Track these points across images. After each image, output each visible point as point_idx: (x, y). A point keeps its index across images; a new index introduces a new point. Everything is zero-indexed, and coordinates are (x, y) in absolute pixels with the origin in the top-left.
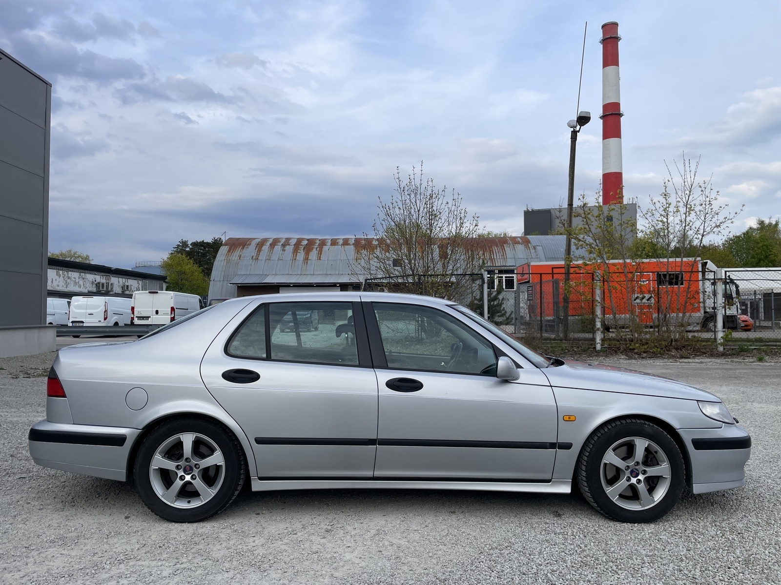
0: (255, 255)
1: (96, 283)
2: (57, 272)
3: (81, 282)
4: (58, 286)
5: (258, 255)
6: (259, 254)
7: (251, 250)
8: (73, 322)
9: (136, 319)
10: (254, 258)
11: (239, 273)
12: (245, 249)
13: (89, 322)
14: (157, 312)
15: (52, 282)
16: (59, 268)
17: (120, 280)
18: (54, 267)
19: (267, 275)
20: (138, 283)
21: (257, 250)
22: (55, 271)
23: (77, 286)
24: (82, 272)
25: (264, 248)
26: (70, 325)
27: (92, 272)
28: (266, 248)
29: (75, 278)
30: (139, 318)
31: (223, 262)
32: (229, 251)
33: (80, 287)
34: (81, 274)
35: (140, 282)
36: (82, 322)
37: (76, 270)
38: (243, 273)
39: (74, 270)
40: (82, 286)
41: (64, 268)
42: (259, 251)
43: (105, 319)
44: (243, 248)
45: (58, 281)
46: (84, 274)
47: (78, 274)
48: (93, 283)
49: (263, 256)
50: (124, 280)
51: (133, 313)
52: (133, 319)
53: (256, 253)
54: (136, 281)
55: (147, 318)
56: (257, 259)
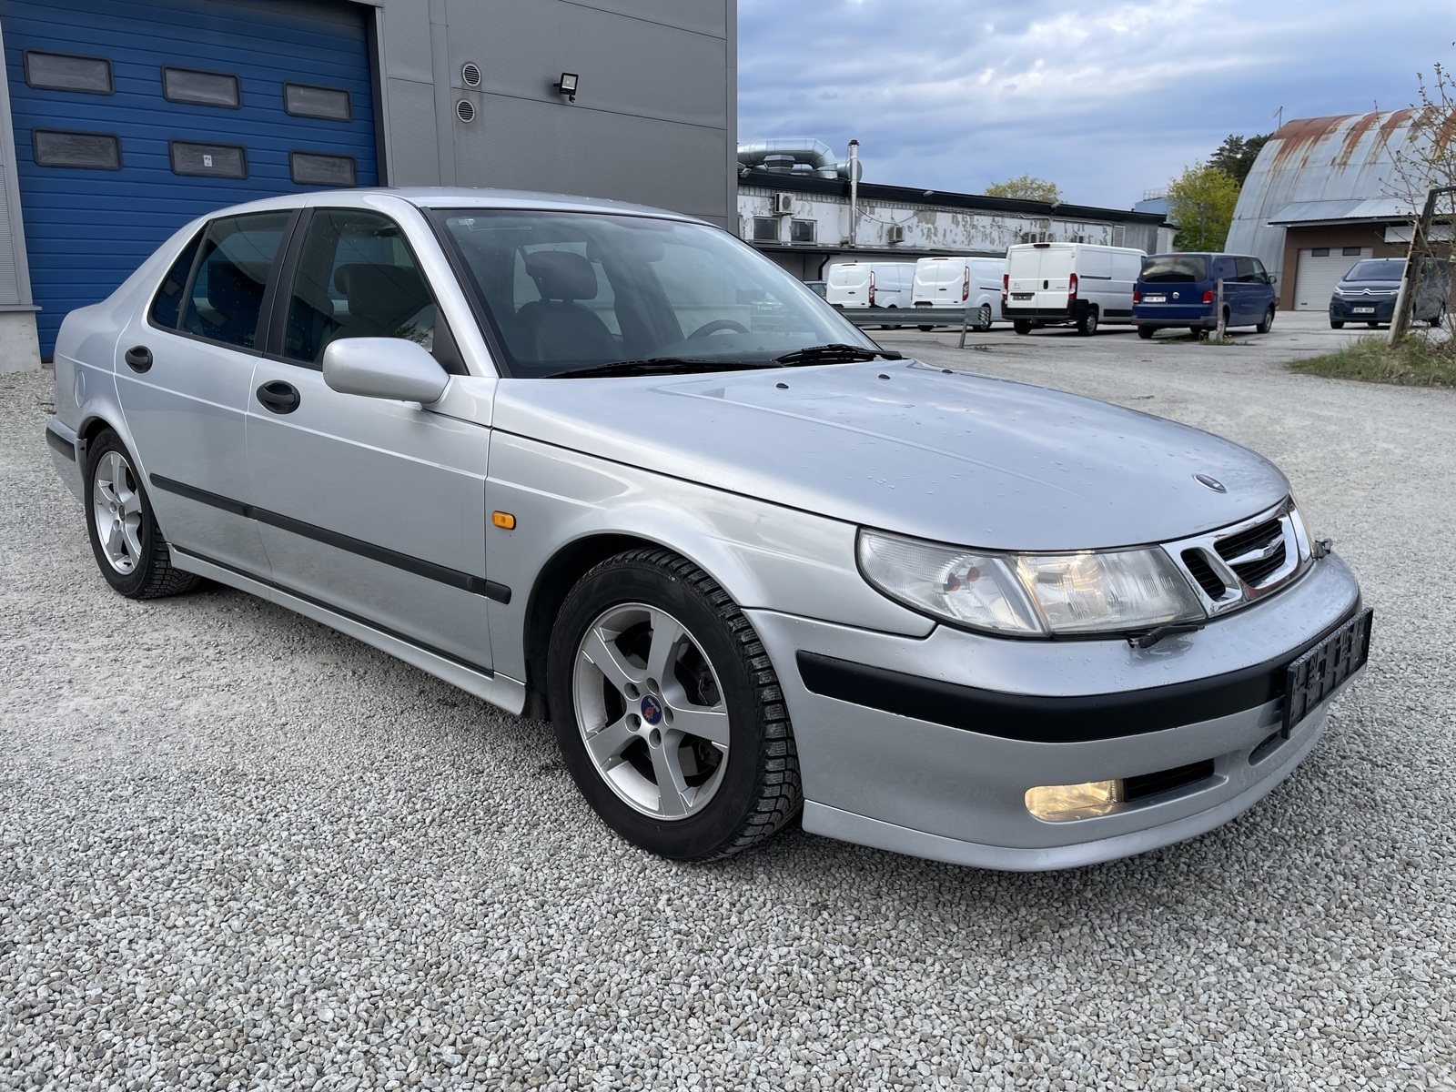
0: (1342, 153)
1: (1022, 234)
2: (953, 217)
3: (995, 234)
4: (955, 242)
5: (1348, 153)
6: (1351, 152)
7: (1333, 144)
8: (917, 304)
9: (1010, 298)
10: (1338, 161)
11: (1297, 199)
12: (1319, 142)
13: (941, 301)
14: (1046, 284)
15: (944, 235)
16: (958, 210)
17: (1069, 226)
18: (948, 208)
19: (1361, 200)
20: (1105, 231)
21: (1348, 142)
22: (950, 215)
23: (988, 242)
24: (998, 216)
25: (1364, 137)
26: (914, 307)
27: (1016, 214)
28: (1370, 136)
29: (984, 227)
30: (1017, 296)
31: (1264, 178)
32: (1282, 151)
33: (992, 242)
34: (996, 219)
35: (1109, 229)
36: (930, 304)
37: (987, 212)
38: (1306, 198)
39: (982, 211)
40: (997, 242)
41: (966, 210)
42: (1353, 144)
43: (965, 298)
44: (1315, 141)
45: (954, 233)
46: (1000, 219)
47: (991, 218)
48: (1016, 234)
49: (1359, 156)
50: (1076, 226)
51: (1006, 287)
52: (1005, 297)
53: (1344, 149)
54: (1101, 227)
55: (1029, 295)
56: (1345, 164)
